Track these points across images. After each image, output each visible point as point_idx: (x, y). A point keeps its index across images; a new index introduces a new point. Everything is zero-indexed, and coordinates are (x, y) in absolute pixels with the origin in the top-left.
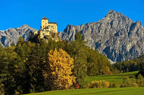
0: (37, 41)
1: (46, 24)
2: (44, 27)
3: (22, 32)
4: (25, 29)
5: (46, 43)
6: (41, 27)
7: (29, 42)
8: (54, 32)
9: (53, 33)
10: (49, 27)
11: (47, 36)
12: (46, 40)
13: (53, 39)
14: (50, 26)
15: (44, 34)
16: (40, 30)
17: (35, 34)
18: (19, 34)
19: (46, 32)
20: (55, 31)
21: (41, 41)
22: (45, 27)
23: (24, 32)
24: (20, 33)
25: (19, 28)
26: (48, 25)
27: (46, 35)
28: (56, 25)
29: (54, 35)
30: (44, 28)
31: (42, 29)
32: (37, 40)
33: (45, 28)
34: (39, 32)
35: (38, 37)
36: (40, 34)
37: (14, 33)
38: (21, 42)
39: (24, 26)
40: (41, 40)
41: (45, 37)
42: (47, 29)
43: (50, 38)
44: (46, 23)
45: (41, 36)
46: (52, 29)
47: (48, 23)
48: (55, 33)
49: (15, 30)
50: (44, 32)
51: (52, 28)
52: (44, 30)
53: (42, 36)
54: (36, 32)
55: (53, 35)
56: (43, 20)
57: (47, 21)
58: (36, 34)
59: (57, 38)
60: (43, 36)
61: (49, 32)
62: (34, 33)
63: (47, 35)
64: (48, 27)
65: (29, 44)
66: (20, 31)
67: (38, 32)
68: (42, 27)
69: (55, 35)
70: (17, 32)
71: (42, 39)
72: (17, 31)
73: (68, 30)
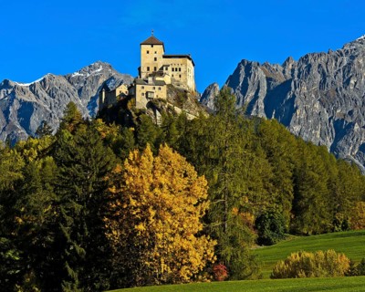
0: (126, 119)
1: (155, 59)
2: (148, 69)
3: (89, 88)
4: (97, 78)
5: (157, 125)
6: (139, 69)
7: (100, 121)
8: (181, 87)
9: (179, 90)
10: (165, 71)
11: (160, 100)
12: (155, 114)
13: (178, 110)
14: (170, 68)
15: (147, 93)
16: (135, 82)
17: (118, 94)
18: (76, 93)
19: (157, 87)
20: (186, 83)
21: (138, 119)
22: (152, 70)
23: (93, 87)
24: (80, 91)
25: (77, 74)
26: (161, 62)
27: (155, 97)
28: (189, 62)
29: (182, 99)
30: (150, 75)
31: (143, 76)
32: (124, 114)
33: (153, 75)
34: (132, 88)
35: (129, 105)
36: (134, 96)
37: (60, 92)
38: (71, 121)
39: (95, 68)
40: (140, 114)
41: (152, 105)
42: (158, 79)
43: (169, 108)
44: (155, 56)
45: (138, 99)
46: (177, 78)
47: (164, 57)
48: (186, 91)
49: (64, 81)
50: (148, 88)
51: (175, 73)
52: (150, 79)
53: (141, 102)
54: (123, 89)
55: (180, 96)
56: (145, 48)
57: (159, 48)
58: (122, 95)
59: (193, 105)
60: (146, 101)
61: (164, 88)
62: (115, 91)
63: (159, 97)
64: (162, 69)
65: (100, 129)
66: (82, 85)
67: (129, 89)
68: (144, 70)
69: (186, 97)
70: (72, 88)
71: (142, 112)
72: (72, 84)
73: (242, 79)
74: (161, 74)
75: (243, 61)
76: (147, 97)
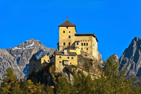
0: (49, 80)
1: (70, 37)
2: (64, 44)
3: (25, 58)
4: (31, 51)
5: (70, 84)
6: (58, 44)
7: (30, 81)
8: (88, 57)
9: (86, 59)
10: (76, 46)
11: (73, 66)
12: (69, 77)
13: (86, 73)
14: (80, 44)
15: (63, 61)
16: (54, 53)
17: (42, 62)
18: (16, 62)
19: (70, 57)
20: (91, 53)
21: (57, 80)
22: (67, 44)
23: (27, 57)
24: (18, 60)
25: (17, 48)
26: (74, 39)
27: (69, 64)
28: (94, 39)
29: (89, 65)
30: (66, 49)
31: (61, 49)
32: (47, 77)
33: (68, 48)
34: (52, 58)
35: (51, 70)
36: (54, 63)
37: (4, 61)
38: (9, 81)
39: (29, 44)
40: (58, 76)
41: (67, 70)
42: (71, 51)
43: (79, 72)
44: (69, 34)
45: (57, 66)
46: (85, 50)
47: (76, 35)
48: (91, 60)
49: (7, 53)
50: (64, 58)
51: (84, 47)
52: (65, 51)
53: (59, 67)
54: (46, 59)
56: (62, 29)
57: (72, 29)
58: (45, 62)
59: (97, 70)
60: (62, 67)
61: (76, 58)
62: (40, 60)
63: (72, 64)
64: (74, 44)
65: (29, 87)
66: (20, 56)
67: (50, 58)
68: (61, 44)
69: (92, 64)
70: (12, 58)
71: (60, 75)
72: (13, 55)
73: (134, 51)
74: (74, 48)
75: (135, 38)
76: (63, 64)
